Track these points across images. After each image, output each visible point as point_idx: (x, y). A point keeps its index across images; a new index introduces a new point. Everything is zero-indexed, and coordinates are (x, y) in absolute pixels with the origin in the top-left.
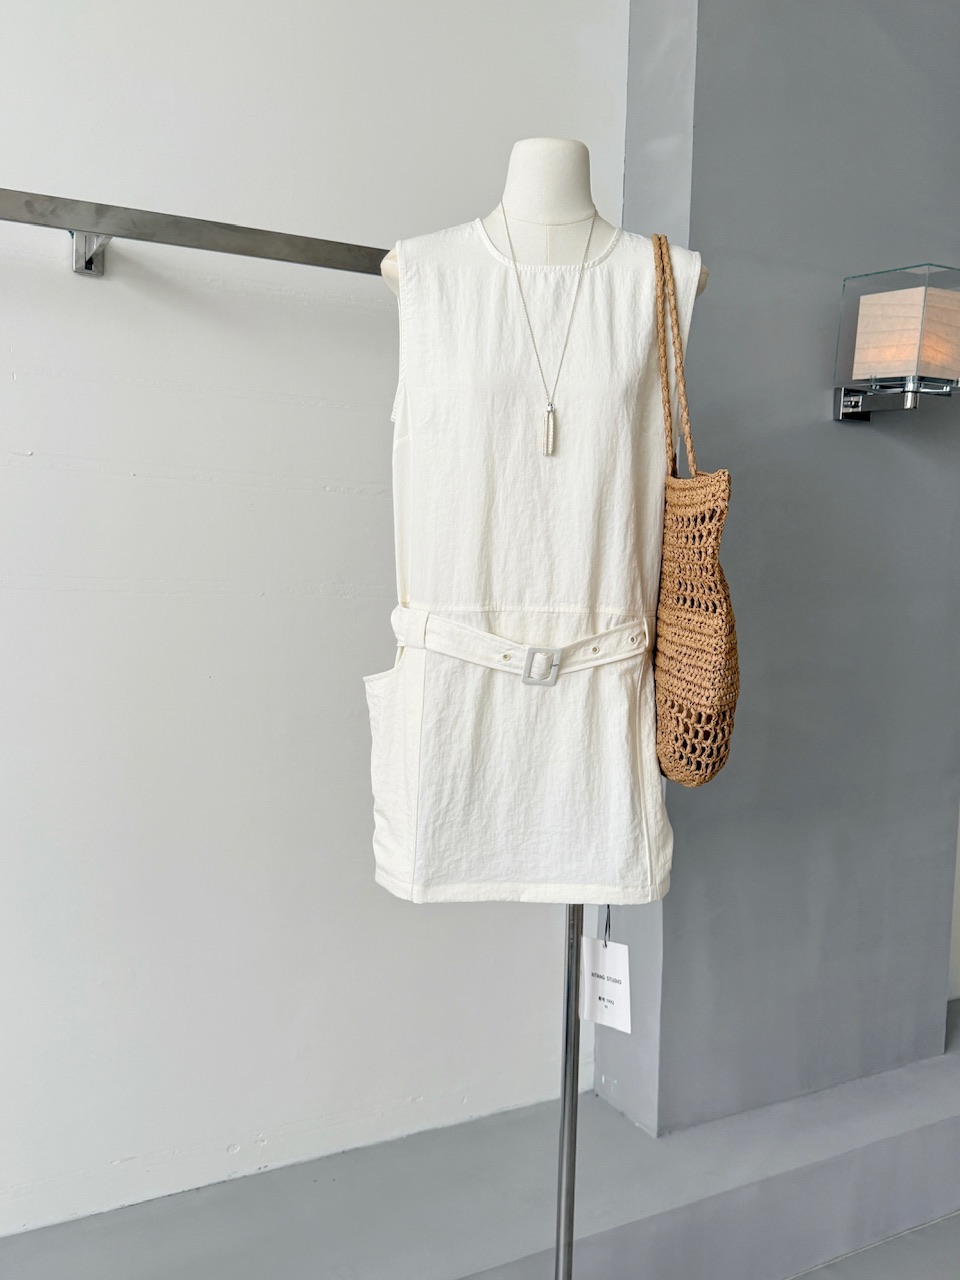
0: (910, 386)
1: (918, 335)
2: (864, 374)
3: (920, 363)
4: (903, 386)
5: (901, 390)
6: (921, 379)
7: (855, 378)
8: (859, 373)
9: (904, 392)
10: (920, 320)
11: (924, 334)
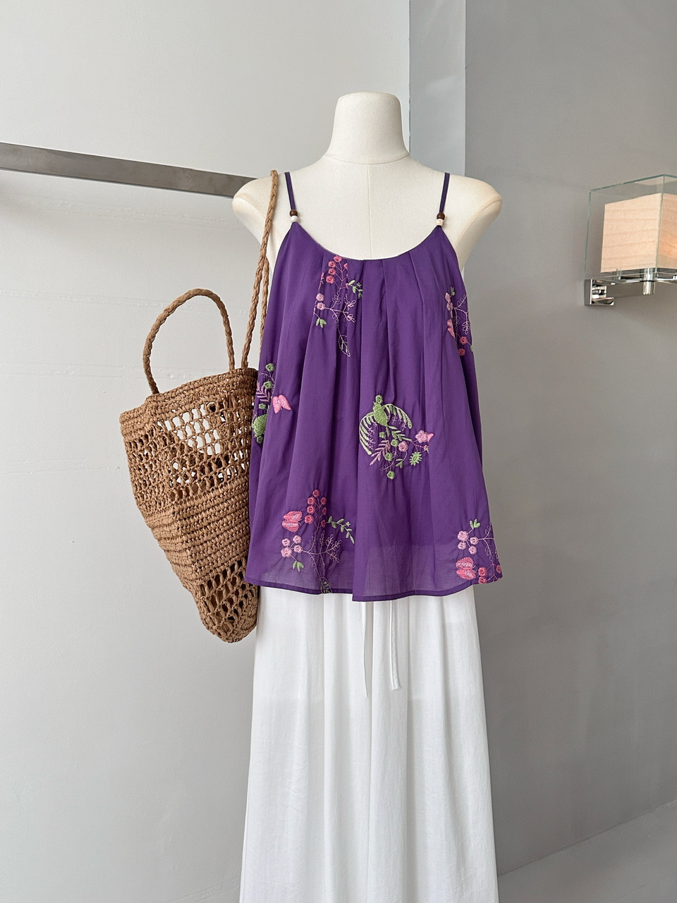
0: (649, 277)
1: (657, 234)
2: (610, 268)
3: (659, 256)
4: (642, 277)
5: (641, 279)
6: (659, 269)
7: (602, 272)
8: (606, 267)
9: (643, 281)
10: (658, 222)
11: (662, 233)
